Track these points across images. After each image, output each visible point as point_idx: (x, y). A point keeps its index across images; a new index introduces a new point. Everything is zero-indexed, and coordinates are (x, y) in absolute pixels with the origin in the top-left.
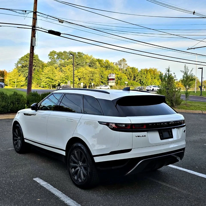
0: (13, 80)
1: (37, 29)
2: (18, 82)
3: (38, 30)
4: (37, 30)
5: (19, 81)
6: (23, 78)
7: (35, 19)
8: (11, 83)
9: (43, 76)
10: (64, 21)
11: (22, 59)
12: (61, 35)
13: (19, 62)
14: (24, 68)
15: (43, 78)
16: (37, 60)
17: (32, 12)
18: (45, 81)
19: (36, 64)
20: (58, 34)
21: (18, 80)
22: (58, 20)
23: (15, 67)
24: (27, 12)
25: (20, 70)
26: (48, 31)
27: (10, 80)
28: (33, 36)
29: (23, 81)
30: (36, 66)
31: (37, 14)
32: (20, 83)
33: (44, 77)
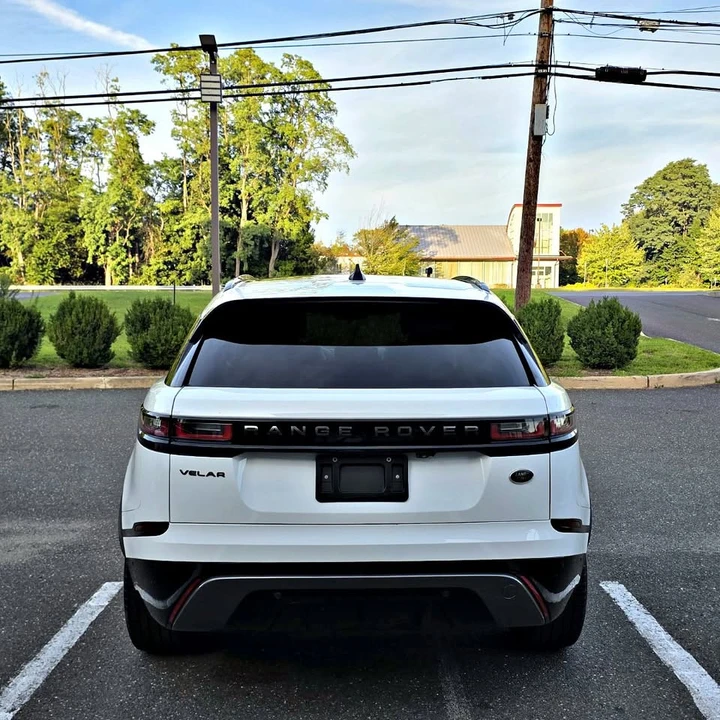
0: (599, 263)
1: (553, 70)
2: (618, 268)
3: (556, 74)
4: (552, 74)
5: (623, 265)
6: (635, 255)
7: (546, 38)
8: (593, 273)
9: (708, 241)
10: (659, 21)
11: (647, 185)
12: (649, 79)
13: (635, 199)
14: (651, 218)
15: (707, 249)
16: (700, 186)
17: (535, 12)
18: (712, 262)
19: (697, 200)
20: (636, 76)
21: (619, 262)
22: (635, 23)
23: (624, 217)
24: (517, 17)
25: (638, 226)
26: (596, 70)
27: (591, 262)
28: (538, 99)
29: (634, 263)
30: (695, 209)
31: (556, 15)
32: (624, 272)
33: (708, 244)
